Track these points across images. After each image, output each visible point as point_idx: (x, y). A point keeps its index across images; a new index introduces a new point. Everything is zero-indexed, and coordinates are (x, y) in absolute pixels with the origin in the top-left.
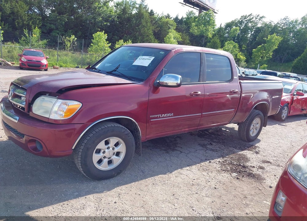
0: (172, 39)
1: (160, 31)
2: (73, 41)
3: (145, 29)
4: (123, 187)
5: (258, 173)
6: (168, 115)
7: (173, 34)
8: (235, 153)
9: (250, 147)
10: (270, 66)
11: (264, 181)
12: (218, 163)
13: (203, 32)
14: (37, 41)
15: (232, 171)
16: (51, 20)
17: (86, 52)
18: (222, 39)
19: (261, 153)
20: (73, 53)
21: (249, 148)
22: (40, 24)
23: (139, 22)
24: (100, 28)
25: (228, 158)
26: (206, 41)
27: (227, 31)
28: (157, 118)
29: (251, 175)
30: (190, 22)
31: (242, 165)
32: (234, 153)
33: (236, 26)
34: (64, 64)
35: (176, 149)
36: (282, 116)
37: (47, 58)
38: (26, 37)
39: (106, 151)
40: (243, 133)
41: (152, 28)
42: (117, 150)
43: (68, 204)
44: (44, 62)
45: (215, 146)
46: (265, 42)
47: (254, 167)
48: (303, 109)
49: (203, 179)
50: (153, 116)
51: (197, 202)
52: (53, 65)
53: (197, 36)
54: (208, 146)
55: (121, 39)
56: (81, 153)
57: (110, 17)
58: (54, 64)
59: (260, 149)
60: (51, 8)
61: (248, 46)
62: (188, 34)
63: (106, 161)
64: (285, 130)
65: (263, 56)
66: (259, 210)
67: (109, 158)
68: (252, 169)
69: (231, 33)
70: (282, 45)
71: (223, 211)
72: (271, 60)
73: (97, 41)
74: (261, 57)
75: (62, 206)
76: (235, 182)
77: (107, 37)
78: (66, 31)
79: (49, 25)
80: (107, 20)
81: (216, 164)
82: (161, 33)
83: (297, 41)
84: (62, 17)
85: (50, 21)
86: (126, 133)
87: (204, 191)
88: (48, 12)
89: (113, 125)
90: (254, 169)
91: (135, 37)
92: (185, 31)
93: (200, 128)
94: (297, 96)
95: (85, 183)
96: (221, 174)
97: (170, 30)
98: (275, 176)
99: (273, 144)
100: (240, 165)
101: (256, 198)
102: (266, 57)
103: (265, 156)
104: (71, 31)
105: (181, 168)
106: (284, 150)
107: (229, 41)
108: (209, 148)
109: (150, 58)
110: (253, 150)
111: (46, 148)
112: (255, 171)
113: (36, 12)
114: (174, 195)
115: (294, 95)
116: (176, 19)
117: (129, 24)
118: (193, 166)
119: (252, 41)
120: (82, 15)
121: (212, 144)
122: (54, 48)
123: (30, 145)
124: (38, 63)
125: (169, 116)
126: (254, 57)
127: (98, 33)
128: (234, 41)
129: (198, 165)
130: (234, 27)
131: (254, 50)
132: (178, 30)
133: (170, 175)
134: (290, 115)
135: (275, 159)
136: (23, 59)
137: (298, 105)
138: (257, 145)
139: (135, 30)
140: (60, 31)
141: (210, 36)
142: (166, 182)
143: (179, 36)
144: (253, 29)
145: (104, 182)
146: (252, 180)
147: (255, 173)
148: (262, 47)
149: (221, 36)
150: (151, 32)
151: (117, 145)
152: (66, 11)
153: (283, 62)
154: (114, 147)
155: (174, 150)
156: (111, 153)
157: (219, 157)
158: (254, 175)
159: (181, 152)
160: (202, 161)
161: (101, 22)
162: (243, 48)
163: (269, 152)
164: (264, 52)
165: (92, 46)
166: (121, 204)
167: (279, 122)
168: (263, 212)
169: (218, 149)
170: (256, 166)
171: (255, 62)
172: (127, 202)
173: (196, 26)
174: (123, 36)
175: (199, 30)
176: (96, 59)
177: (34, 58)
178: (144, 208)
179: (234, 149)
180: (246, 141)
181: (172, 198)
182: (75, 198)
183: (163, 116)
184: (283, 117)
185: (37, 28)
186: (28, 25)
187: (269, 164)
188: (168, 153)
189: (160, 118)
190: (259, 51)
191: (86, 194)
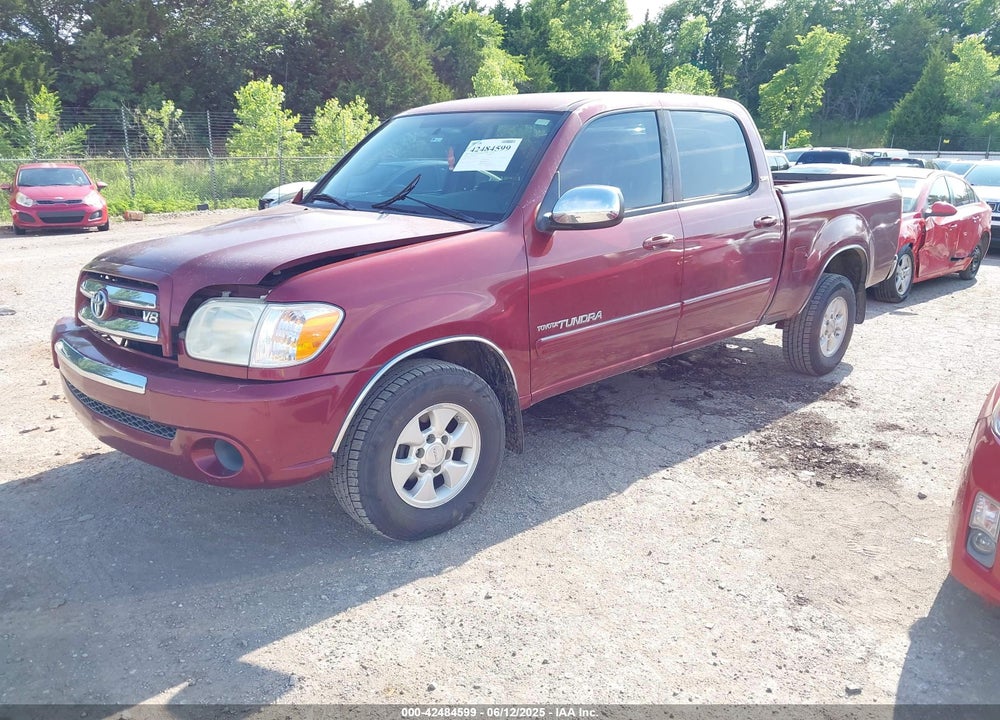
0: (498, 80)
1: (455, 55)
2: (171, 122)
3: (403, 54)
4: (495, 550)
5: (872, 461)
6: (589, 317)
7: (497, 62)
8: (789, 413)
9: (828, 390)
10: (821, 134)
11: (898, 482)
12: (747, 447)
13: (594, 46)
14: (52, 133)
15: (798, 464)
16: (87, 58)
17: (221, 152)
18: (657, 61)
19: (864, 402)
20: (178, 163)
21: (824, 393)
22: (53, 73)
23: (380, 35)
24: (254, 68)
25: (772, 428)
26: (606, 73)
27: (670, 32)
28: (557, 330)
29: (853, 471)
30: (544, 15)
31: (821, 445)
32: (785, 413)
33: (696, 15)
34: (155, 200)
35: (611, 421)
36: (897, 286)
37: (100, 188)
38: (12, 124)
39: (425, 448)
40: (800, 348)
41: (427, 48)
42: (454, 441)
43: (349, 621)
44: (94, 200)
45: (722, 400)
46: (794, 58)
47: (856, 446)
48: (956, 256)
49: (720, 498)
50: (547, 326)
51: (725, 567)
52: (120, 210)
53: (574, 61)
54: (703, 403)
55: (329, 96)
56: (357, 462)
57: (281, 24)
58: (123, 204)
59: (858, 393)
60: (77, 17)
61: (740, 77)
62: (544, 55)
63: (427, 479)
64: (914, 328)
65: (794, 102)
66: (909, 564)
67: (435, 470)
68: (852, 452)
69: (682, 38)
70: (850, 61)
71: (806, 581)
72: (820, 112)
73: (254, 112)
74: (789, 109)
75: (334, 627)
76: (814, 496)
77: (283, 94)
78: (140, 89)
79: (79, 74)
80: (272, 39)
81: (741, 450)
82: (457, 62)
83: (893, 42)
84: (122, 42)
85: (81, 60)
86: (477, 386)
87: (734, 532)
88: (68, 32)
89: (436, 368)
90: (860, 453)
91: (375, 85)
92: (533, 50)
93: (678, 348)
94: (934, 218)
95: (377, 554)
96: (769, 479)
97: (485, 50)
98: (925, 463)
99: (890, 372)
100: (814, 446)
101: (888, 533)
102: (802, 106)
103: (878, 411)
104: (157, 86)
105: (646, 475)
106: (928, 387)
107: (681, 64)
108: (708, 408)
109: (507, 145)
110: (839, 397)
111: (254, 459)
112: (862, 457)
113: (26, 34)
114: (650, 553)
115: (926, 216)
116: (499, 13)
117: (348, 44)
118: (676, 466)
119: (754, 56)
120: (185, 30)
121: (711, 397)
122: (110, 153)
123: (200, 459)
124: (74, 207)
125: (592, 322)
126: (767, 110)
127: (253, 85)
128: (694, 63)
129: (690, 460)
130: (691, 18)
131: (762, 86)
132: (510, 46)
133: (619, 499)
134: (919, 280)
135: (909, 414)
136: (22, 199)
137: (940, 247)
138: (845, 381)
139: (371, 62)
140: (122, 91)
141: (617, 55)
142: (614, 520)
143: (518, 65)
144: (752, 17)
145: (433, 545)
146: (861, 485)
147: (866, 462)
148: (786, 74)
149: (651, 54)
150: (424, 63)
151: (452, 426)
152: (131, 23)
153: (860, 116)
154: (446, 433)
155: (603, 427)
156: (441, 454)
157: (745, 430)
158: (864, 469)
159: (628, 431)
160: (698, 448)
161: (254, 45)
162: (727, 86)
163: (887, 396)
164: (796, 88)
165: (238, 131)
166: (505, 599)
167: (892, 305)
168: (921, 567)
169: (734, 406)
170: (861, 444)
171: (771, 126)
172: (522, 592)
173: (567, 26)
174: (335, 86)
175: (579, 40)
176: (256, 175)
177: (60, 193)
178: (577, 602)
179: (779, 400)
180: (810, 375)
181: (648, 562)
182: (363, 600)
183: (573, 323)
184: (900, 288)
185: (43, 89)
186: (10, 83)
187: (898, 432)
188: (588, 437)
189: (565, 329)
190: (779, 88)
191: (391, 585)
